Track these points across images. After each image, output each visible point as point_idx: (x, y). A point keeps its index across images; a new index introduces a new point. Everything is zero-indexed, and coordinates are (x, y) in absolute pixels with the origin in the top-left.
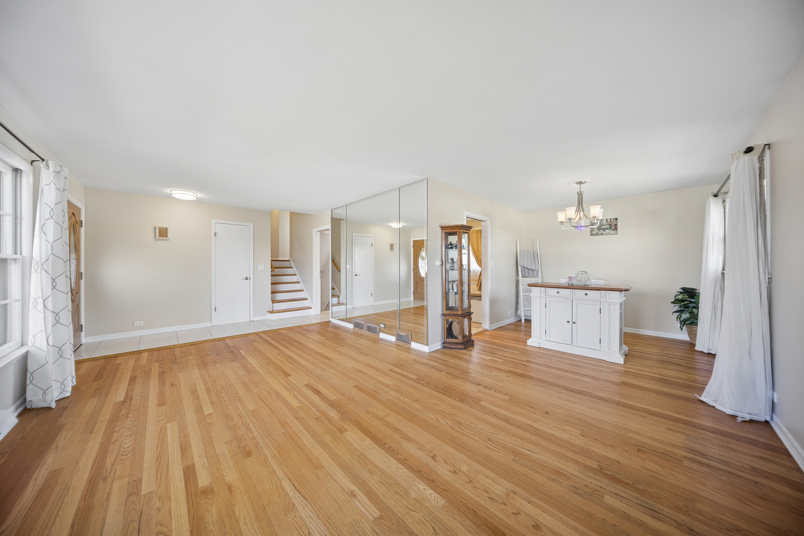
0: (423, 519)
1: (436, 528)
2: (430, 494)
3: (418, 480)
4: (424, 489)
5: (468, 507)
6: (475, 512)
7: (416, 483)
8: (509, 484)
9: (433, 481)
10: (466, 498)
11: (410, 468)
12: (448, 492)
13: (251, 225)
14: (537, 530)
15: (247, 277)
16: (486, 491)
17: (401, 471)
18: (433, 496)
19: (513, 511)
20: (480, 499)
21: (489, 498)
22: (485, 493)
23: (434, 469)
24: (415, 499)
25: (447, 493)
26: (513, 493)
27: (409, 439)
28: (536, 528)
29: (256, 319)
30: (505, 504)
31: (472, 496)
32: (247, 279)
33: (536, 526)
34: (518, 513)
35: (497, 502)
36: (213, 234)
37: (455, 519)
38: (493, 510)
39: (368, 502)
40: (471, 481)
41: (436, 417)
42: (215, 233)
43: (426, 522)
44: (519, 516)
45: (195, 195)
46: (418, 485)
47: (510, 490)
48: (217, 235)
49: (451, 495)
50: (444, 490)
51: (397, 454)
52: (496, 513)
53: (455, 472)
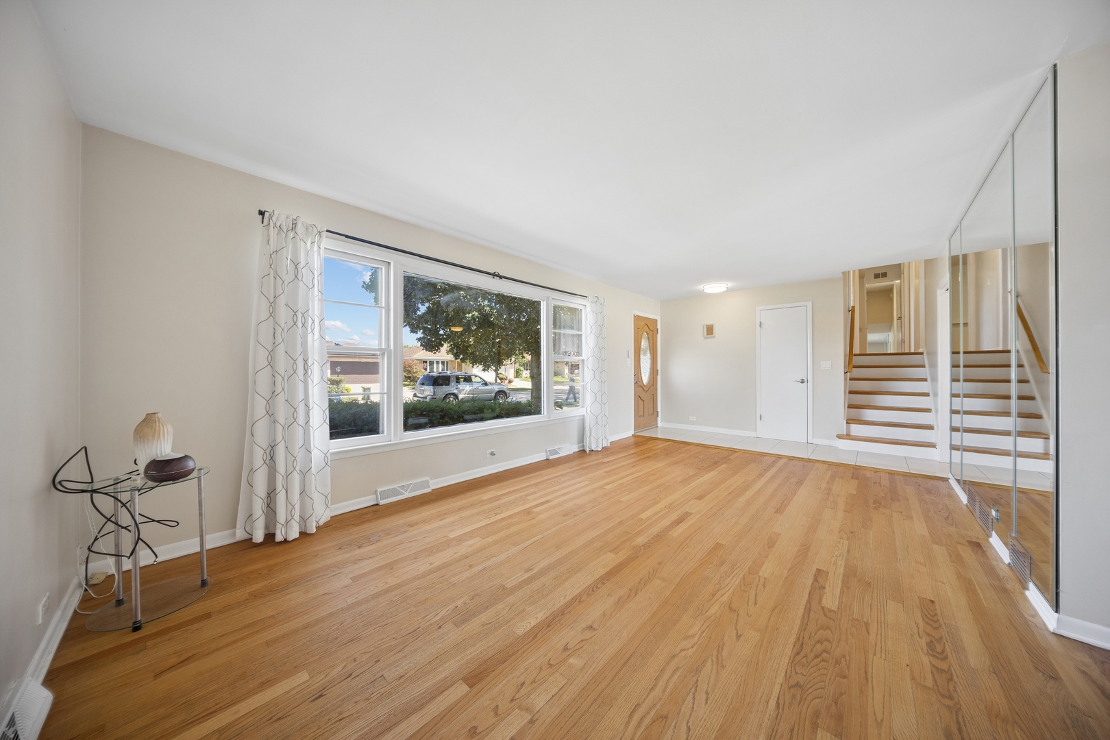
0: (500, 616)
1: (489, 625)
2: (530, 623)
3: (549, 613)
4: (537, 618)
5: (510, 656)
6: (504, 662)
7: (544, 611)
8: (549, 719)
9: (549, 626)
10: (524, 655)
11: (569, 605)
12: (533, 639)
13: (809, 304)
14: (470, 730)
15: (803, 380)
16: (534, 681)
17: (562, 598)
18: (528, 625)
19: (500, 707)
20: (523, 671)
21: (524, 683)
22: (531, 680)
23: (570, 627)
24: (524, 610)
25: (531, 638)
26: (531, 719)
27: (620, 603)
28: (472, 731)
29: (816, 441)
30: (512, 700)
31: (527, 663)
32: (803, 382)
33: (475, 732)
34: (496, 714)
35: (516, 691)
36: (758, 324)
37: (497, 642)
38: (504, 682)
39: (520, 580)
40: (551, 666)
41: (693, 636)
42: (761, 323)
43: (497, 618)
44: (493, 713)
45: (726, 286)
46: (543, 613)
47: (536, 716)
48: (762, 325)
49: (528, 641)
50: (536, 635)
51: (588, 594)
52: (500, 685)
53: (566, 649)
